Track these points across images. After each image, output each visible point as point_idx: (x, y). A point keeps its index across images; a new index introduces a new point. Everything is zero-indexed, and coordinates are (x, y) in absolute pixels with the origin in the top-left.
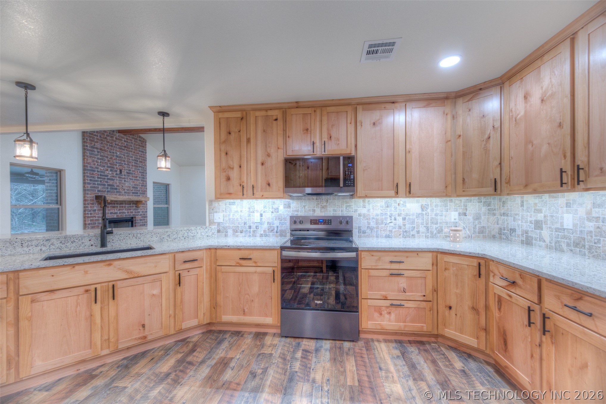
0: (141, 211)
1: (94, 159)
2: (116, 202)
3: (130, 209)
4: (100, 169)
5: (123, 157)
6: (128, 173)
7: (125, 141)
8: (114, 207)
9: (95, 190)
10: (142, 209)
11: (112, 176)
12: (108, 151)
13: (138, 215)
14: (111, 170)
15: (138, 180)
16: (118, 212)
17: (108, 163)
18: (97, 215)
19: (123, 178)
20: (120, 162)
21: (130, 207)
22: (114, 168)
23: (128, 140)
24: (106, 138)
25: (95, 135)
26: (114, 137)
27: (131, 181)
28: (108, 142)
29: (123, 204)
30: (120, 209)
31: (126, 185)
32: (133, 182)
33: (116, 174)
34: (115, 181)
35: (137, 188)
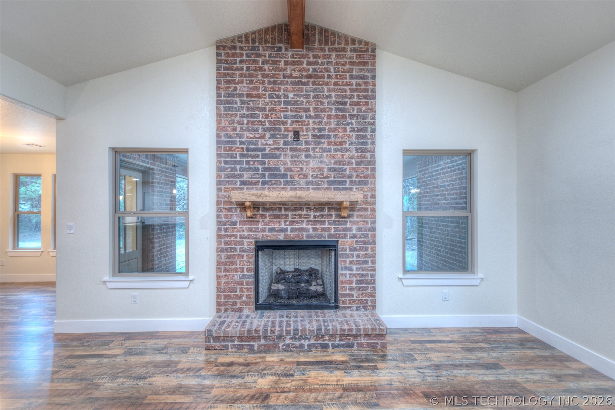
0: (354, 227)
1: (233, 118)
2: (283, 207)
3: (323, 222)
4: (247, 137)
5: (305, 101)
6: (315, 136)
7: (309, 63)
8: (278, 217)
9: (236, 182)
10: (358, 222)
11: (274, 149)
12: (265, 95)
13: (345, 236)
14: (272, 137)
15: (346, 150)
16: (289, 228)
17: (264, 122)
18: (238, 234)
19: (303, 151)
20: (294, 114)
21: (322, 216)
22: (281, 131)
23: (319, 58)
24: (261, 69)
25: (237, 69)
26: (280, 61)
27: (325, 154)
28: (267, 76)
29: (302, 209)
30: (293, 222)
31: (311, 165)
32: (333, 156)
33: (285, 143)
34: (282, 158)
35: (344, 170)
